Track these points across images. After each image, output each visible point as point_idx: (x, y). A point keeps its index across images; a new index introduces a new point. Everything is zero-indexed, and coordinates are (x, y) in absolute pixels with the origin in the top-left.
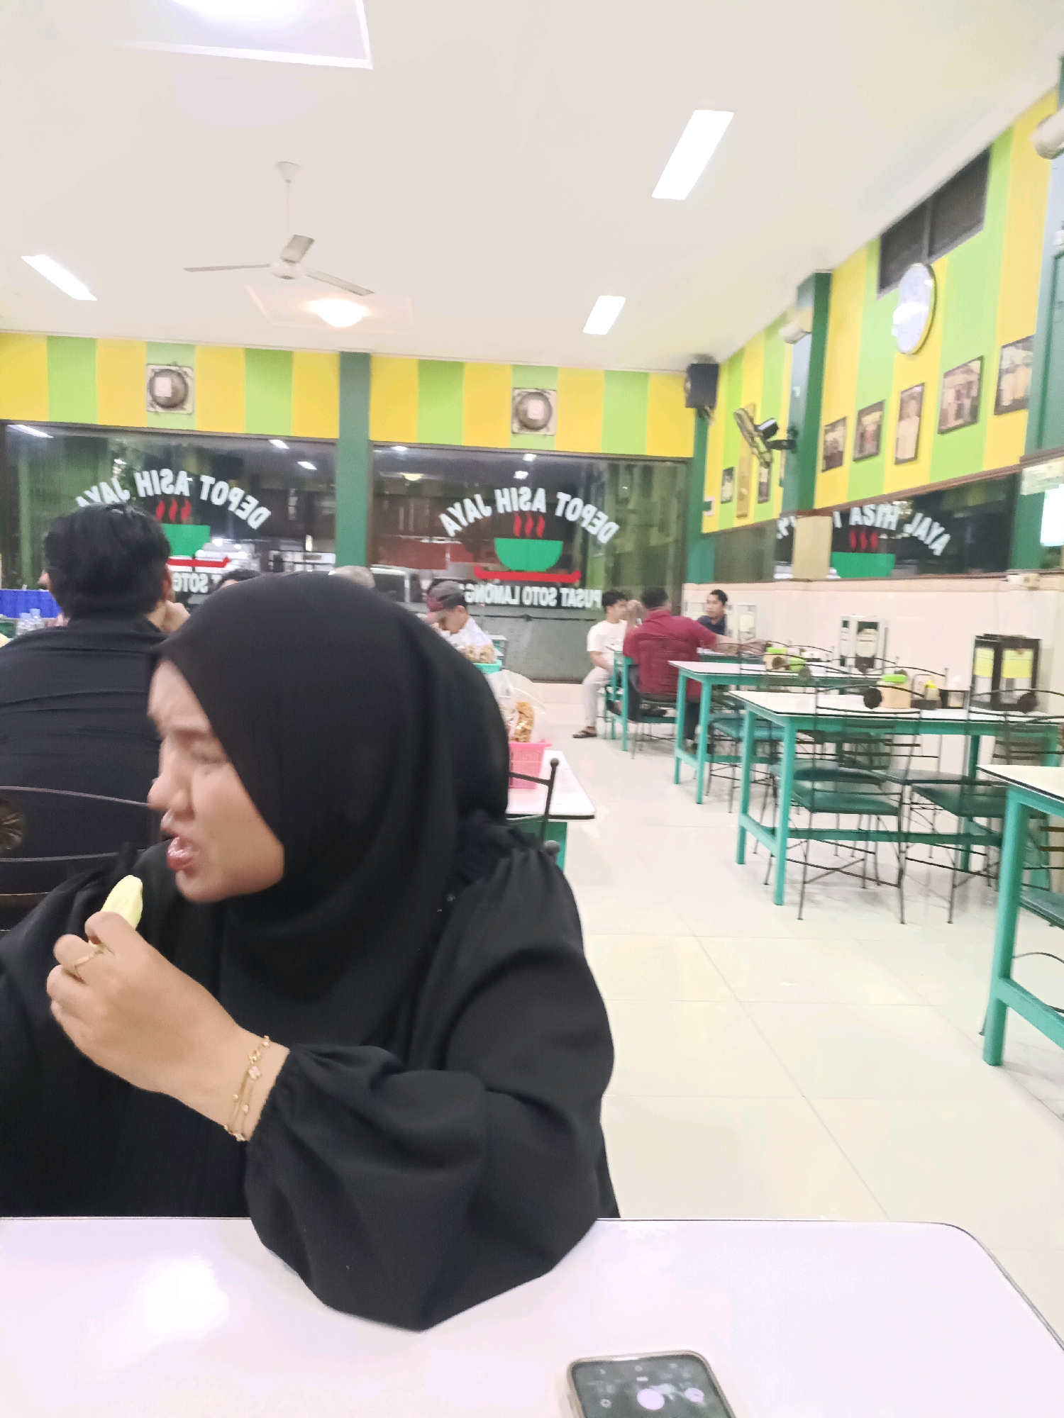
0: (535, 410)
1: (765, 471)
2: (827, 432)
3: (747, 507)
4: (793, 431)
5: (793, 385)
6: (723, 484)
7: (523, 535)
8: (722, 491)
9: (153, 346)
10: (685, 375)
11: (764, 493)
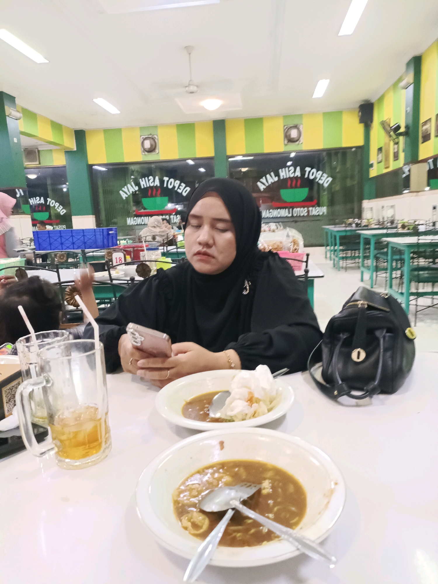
0: (294, 134)
1: (396, 146)
2: (423, 126)
3: (389, 163)
4: (407, 127)
5: (407, 107)
6: (378, 155)
7: (291, 187)
8: (378, 159)
9: (142, 129)
10: (358, 110)
11: (396, 157)
